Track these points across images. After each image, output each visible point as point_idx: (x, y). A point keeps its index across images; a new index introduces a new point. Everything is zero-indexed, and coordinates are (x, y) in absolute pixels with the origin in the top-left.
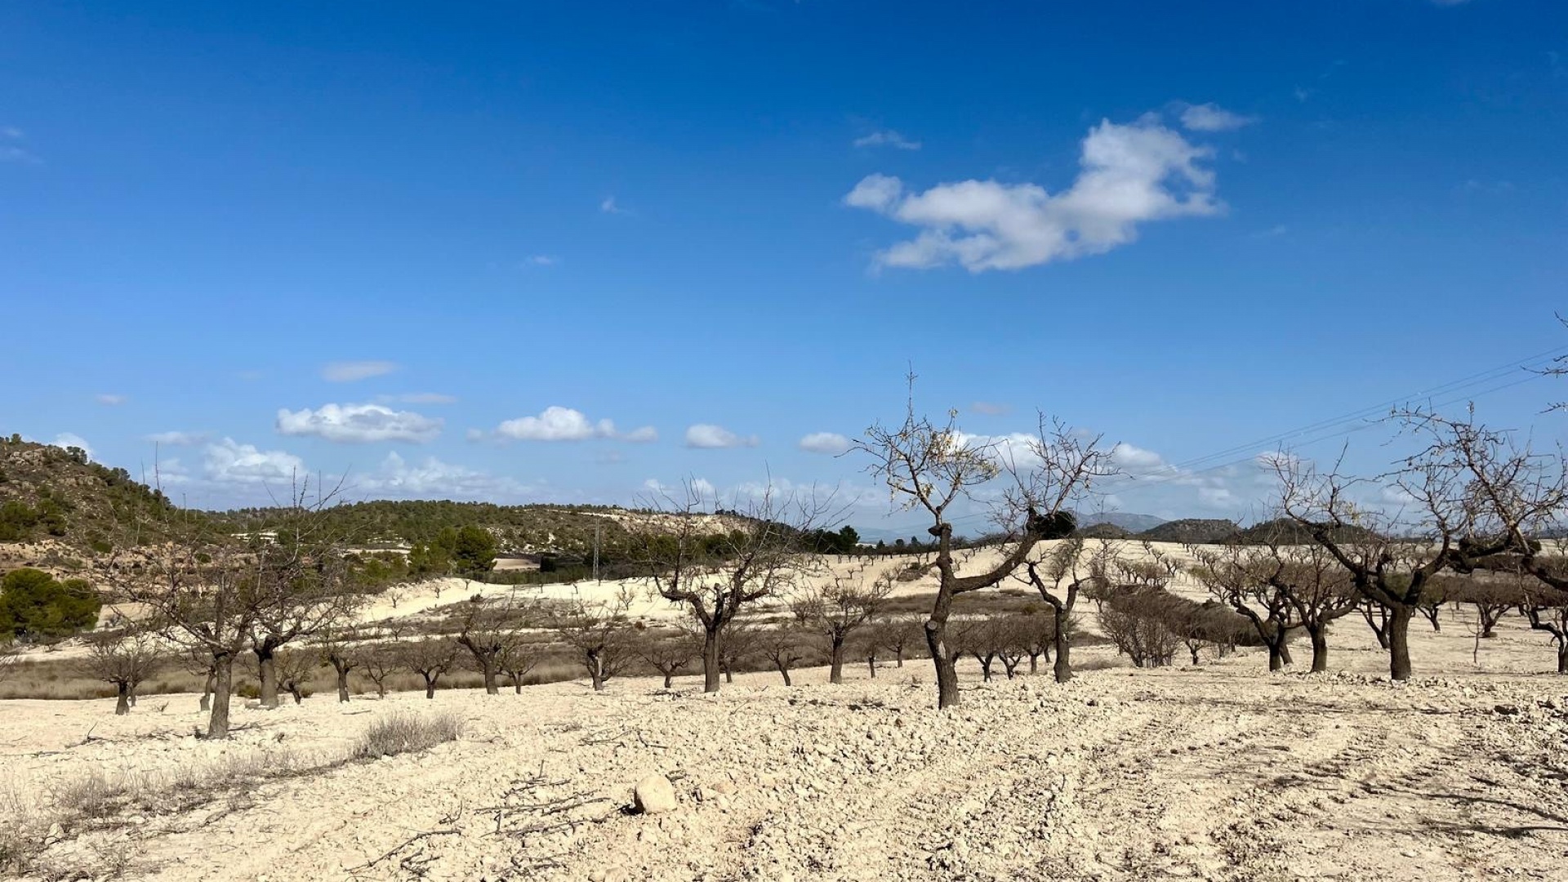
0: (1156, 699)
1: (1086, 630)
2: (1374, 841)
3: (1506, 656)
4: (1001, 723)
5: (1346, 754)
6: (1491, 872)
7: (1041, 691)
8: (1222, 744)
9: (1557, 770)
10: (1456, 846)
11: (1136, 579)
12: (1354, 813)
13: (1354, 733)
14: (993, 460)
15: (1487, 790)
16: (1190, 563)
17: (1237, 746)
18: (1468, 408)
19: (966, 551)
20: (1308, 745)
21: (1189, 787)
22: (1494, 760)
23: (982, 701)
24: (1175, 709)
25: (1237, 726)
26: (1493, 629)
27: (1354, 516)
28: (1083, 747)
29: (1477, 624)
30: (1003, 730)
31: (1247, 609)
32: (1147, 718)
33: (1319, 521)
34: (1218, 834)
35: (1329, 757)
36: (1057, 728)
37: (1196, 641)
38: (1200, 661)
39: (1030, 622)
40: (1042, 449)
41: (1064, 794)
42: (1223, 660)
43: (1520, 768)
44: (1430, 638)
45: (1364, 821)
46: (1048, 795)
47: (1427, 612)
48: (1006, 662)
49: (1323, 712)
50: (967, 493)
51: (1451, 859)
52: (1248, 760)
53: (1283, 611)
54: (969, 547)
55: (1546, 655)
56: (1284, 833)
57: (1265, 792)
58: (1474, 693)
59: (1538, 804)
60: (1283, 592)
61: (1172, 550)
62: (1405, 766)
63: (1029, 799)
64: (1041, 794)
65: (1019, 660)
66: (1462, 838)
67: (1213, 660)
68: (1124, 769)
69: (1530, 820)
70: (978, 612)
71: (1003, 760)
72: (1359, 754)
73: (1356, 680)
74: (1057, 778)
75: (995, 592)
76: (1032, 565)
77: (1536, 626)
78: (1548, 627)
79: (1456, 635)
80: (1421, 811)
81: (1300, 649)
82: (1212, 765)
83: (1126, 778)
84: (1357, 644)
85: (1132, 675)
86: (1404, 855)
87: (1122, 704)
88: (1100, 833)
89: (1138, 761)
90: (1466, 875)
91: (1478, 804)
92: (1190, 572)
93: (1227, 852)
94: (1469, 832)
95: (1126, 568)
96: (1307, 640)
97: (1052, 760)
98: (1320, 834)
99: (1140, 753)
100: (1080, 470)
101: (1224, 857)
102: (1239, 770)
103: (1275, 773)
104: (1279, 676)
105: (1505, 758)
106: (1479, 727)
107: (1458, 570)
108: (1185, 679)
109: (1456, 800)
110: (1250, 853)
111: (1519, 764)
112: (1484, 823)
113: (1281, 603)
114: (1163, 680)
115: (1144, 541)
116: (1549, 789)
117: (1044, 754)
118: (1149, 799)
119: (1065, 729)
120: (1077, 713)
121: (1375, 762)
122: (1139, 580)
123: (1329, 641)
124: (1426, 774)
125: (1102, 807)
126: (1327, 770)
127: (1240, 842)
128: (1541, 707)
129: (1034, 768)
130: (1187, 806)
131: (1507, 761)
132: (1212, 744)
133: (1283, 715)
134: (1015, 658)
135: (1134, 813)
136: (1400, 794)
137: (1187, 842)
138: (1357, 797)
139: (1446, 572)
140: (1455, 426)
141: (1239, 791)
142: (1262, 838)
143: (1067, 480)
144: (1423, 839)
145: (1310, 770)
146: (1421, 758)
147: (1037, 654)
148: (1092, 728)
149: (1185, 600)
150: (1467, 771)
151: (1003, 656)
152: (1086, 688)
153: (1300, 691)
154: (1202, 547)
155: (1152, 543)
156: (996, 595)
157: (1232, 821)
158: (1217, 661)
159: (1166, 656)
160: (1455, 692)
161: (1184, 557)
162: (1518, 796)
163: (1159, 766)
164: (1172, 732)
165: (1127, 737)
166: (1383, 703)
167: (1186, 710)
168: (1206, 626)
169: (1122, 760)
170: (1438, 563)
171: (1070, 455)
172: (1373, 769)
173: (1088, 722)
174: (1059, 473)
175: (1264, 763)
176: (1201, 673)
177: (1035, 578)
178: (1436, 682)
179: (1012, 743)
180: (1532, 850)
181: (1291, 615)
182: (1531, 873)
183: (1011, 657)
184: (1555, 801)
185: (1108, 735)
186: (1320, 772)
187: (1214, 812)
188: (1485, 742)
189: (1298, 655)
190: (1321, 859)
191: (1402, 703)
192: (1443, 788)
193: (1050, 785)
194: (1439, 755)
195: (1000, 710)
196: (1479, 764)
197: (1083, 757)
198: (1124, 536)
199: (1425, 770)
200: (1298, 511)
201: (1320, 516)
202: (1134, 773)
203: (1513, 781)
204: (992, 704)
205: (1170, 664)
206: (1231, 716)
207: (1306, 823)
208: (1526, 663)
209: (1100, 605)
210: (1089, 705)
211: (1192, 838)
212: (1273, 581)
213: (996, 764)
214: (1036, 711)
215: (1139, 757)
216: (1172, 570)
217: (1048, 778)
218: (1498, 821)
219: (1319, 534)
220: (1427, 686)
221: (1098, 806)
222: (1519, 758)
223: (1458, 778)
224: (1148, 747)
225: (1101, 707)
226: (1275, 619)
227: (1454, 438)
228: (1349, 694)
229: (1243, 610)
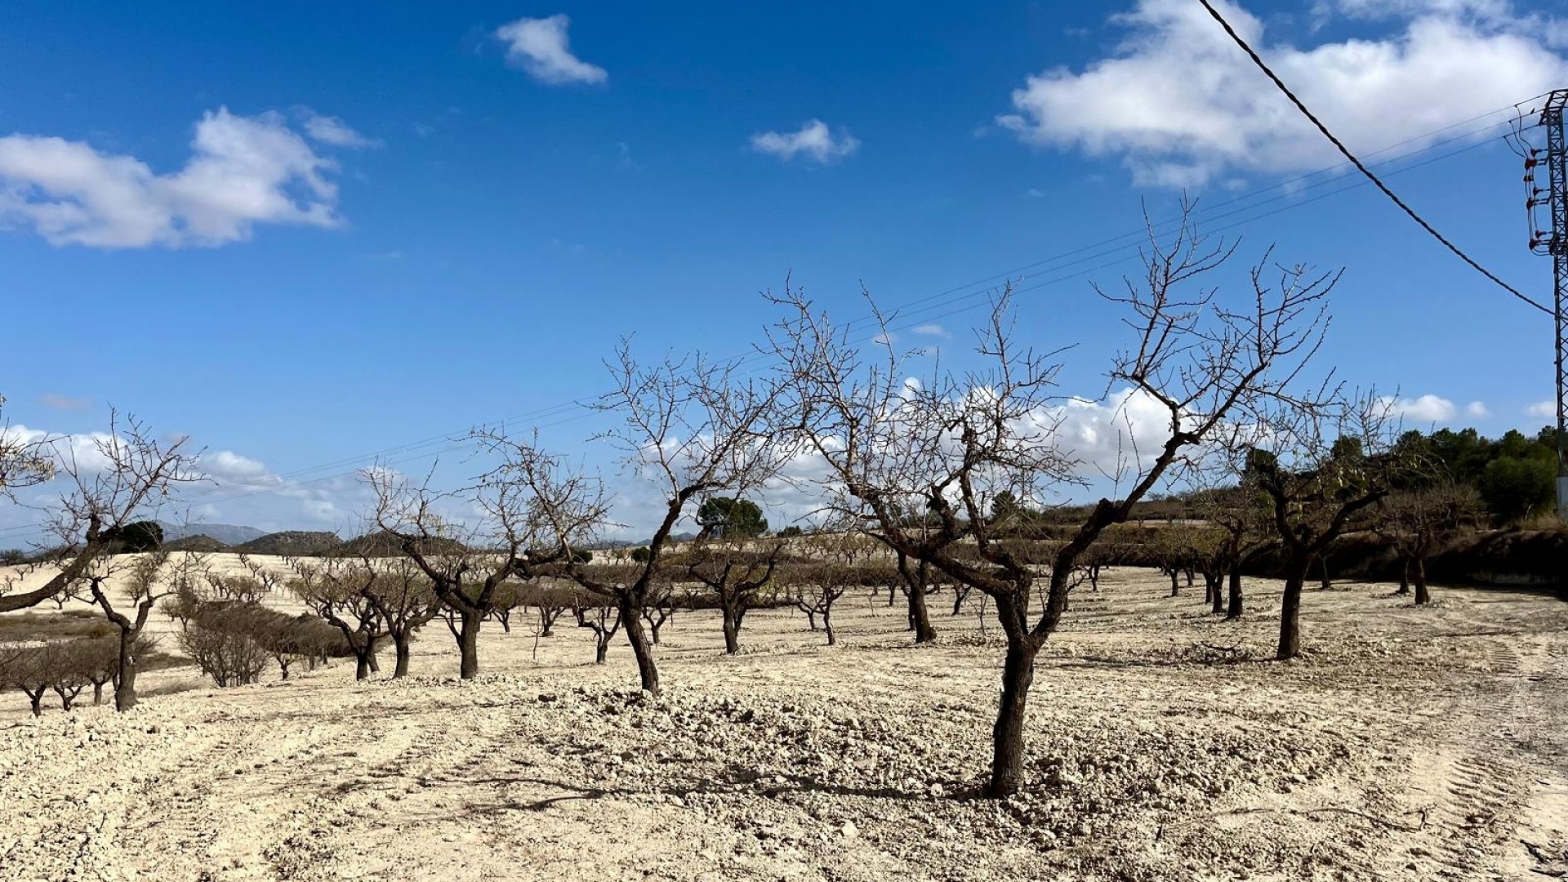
0: (228, 718)
1: (167, 651)
2: (422, 832)
3: (559, 652)
4: (35, 764)
5: (408, 753)
6: (517, 844)
7: (94, 723)
8: (291, 758)
9: (580, 746)
10: (491, 825)
11: (228, 595)
12: (408, 808)
13: (419, 731)
14: (51, 459)
15: (523, 771)
16: (288, 576)
17: (307, 758)
18: (533, 433)
19: (22, 567)
20: (375, 748)
21: (249, 807)
22: (533, 743)
23: (14, 740)
24: (247, 727)
25: (309, 738)
26: (551, 629)
27: (439, 528)
28: (134, 780)
29: (538, 625)
30: (37, 772)
31: (339, 620)
32: (214, 741)
33: (409, 533)
34: (271, 851)
35: (393, 758)
36: (105, 763)
37: (288, 656)
38: (290, 676)
39: (97, 646)
40: (113, 449)
41: (102, 835)
42: (314, 673)
43: (552, 748)
44: (501, 639)
45: (415, 814)
46: (81, 838)
47: (501, 616)
48: (62, 694)
49: (394, 715)
50: (12, 497)
51: (485, 838)
52: (314, 770)
53: (374, 620)
54: (27, 563)
55: (589, 649)
56: (338, 839)
57: (327, 800)
58: (525, 685)
59: (562, 778)
60: (373, 602)
61: (270, 562)
62: (459, 757)
63: (56, 847)
64: (73, 838)
65: (79, 690)
66: (497, 817)
67: (303, 674)
68: (179, 798)
69: (555, 792)
70: (31, 638)
71: (31, 805)
72: (420, 751)
73: (431, 682)
74: (95, 818)
75: (57, 614)
76: (96, 580)
77: (582, 624)
78: (591, 625)
79: (521, 635)
80: (466, 797)
81: (386, 658)
82: (277, 781)
83: (179, 807)
84: (438, 649)
85: (210, 696)
86: (445, 840)
87: (188, 728)
88: (139, 873)
89: (197, 787)
90: (496, 850)
91: (513, 784)
92: (287, 585)
93: (279, 868)
94: (503, 810)
95: (218, 583)
96: (393, 648)
97: (94, 800)
98: (372, 834)
99: (200, 778)
100: (157, 475)
101: (273, 873)
102: (304, 782)
103: (339, 780)
104: (363, 684)
105: (541, 741)
106: (524, 715)
107: (521, 576)
108: (268, 695)
109: (497, 783)
110: (301, 865)
111: (551, 745)
112: (517, 800)
113: (372, 613)
114: (241, 699)
115: (241, 554)
116: (572, 763)
117: (85, 792)
118: (203, 826)
119: (114, 762)
120: (133, 743)
121: (432, 757)
122: (232, 596)
123: (412, 648)
124: (475, 763)
125: (146, 843)
126: (389, 770)
127: (293, 856)
128: (575, 693)
129: (70, 810)
130: (242, 827)
131: (543, 743)
132: (280, 758)
133: (358, 722)
134: (75, 689)
135: (182, 844)
136: (449, 784)
137: (237, 865)
138: (412, 792)
139: (513, 579)
140: (522, 449)
141: (301, 804)
142: (316, 847)
143: (142, 484)
144: (464, 822)
145: (373, 772)
146: (473, 749)
147: (103, 682)
148: (147, 758)
149: (281, 615)
150: (509, 756)
151: (59, 686)
152: (150, 715)
153: (378, 697)
154: (301, 559)
155: (249, 556)
156: (58, 618)
157: (287, 836)
158: (307, 674)
159: (253, 673)
160: (510, 686)
161: (283, 570)
162: (548, 773)
163: (219, 790)
164: (240, 752)
165: (189, 763)
166: (449, 701)
167: (260, 726)
168: (300, 639)
169: (177, 789)
170: (505, 571)
171: (147, 457)
172: (431, 763)
173: (144, 752)
174: (132, 478)
175: (330, 771)
176: (288, 688)
177: (99, 596)
178: (496, 678)
179: (45, 785)
180: (552, 819)
181: (382, 625)
182: (549, 839)
183: (69, 688)
184: (575, 774)
185: (165, 765)
186: (382, 773)
187: (271, 829)
188: (527, 728)
189: (385, 663)
190: (370, 858)
191: (467, 699)
192: (488, 774)
193: (85, 827)
194: (489, 743)
195: (37, 749)
196: (521, 749)
197: (132, 790)
198: (219, 549)
199: (474, 759)
200: (389, 523)
201: (409, 528)
202: (190, 800)
203: (545, 760)
204: (27, 742)
205: (256, 681)
206: (306, 728)
207: (361, 825)
208: (574, 656)
209: (185, 624)
210: (149, 732)
211: (243, 861)
212: (364, 593)
213: (22, 811)
214: (82, 746)
215: (198, 783)
216: (269, 583)
217: (85, 819)
218: (528, 797)
219: (408, 546)
220: (489, 683)
221: (141, 842)
222: (552, 739)
223: (500, 765)
224: (210, 771)
225: (163, 733)
226: (365, 629)
227: (520, 460)
228: (422, 695)
229: (334, 621)
